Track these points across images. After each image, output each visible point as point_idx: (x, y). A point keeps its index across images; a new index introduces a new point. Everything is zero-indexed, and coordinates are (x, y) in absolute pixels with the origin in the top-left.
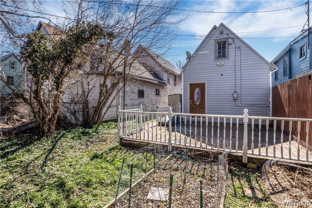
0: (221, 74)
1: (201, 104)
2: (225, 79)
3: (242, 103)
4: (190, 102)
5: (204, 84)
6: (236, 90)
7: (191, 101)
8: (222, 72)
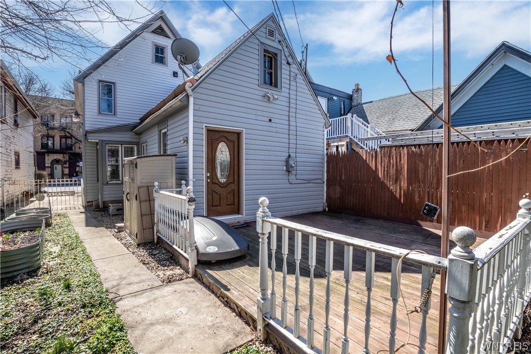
0: (269, 119)
1: (231, 183)
2: (274, 130)
3: (298, 177)
4: (208, 178)
5: (239, 134)
6: (290, 154)
7: (209, 175)
8: (271, 115)
